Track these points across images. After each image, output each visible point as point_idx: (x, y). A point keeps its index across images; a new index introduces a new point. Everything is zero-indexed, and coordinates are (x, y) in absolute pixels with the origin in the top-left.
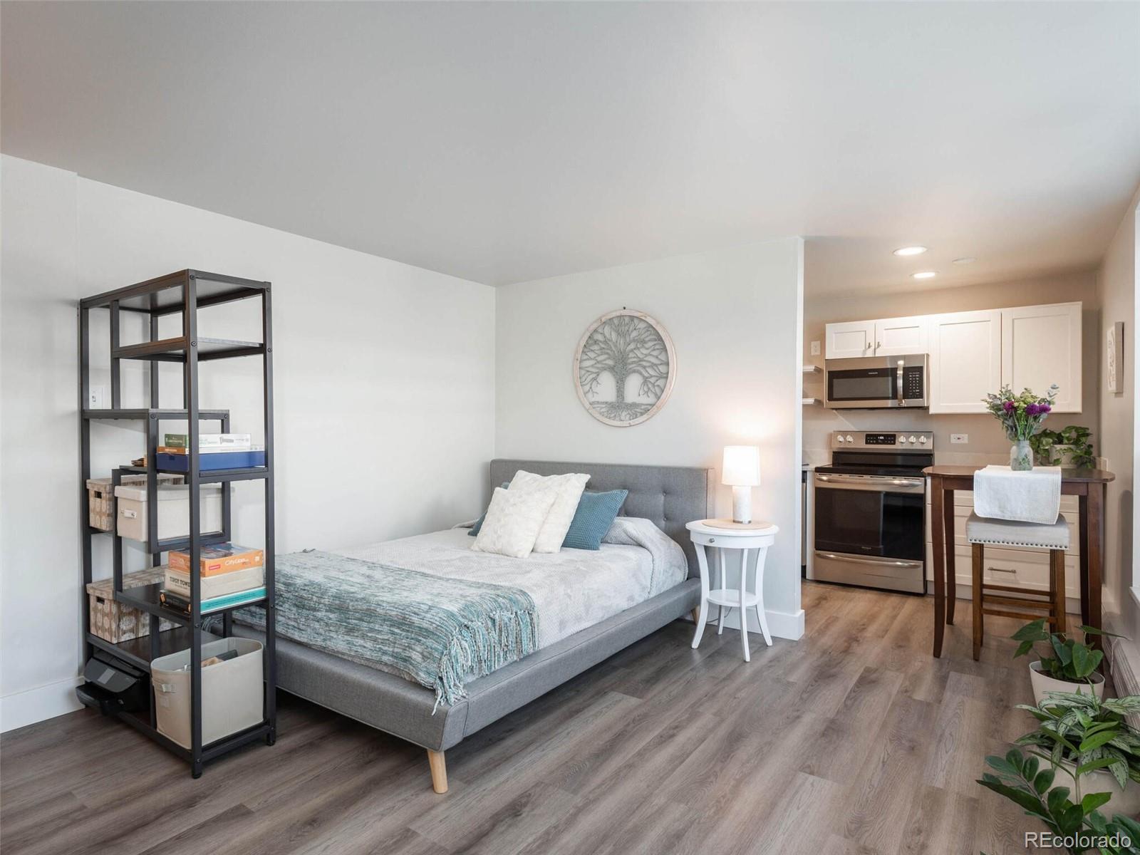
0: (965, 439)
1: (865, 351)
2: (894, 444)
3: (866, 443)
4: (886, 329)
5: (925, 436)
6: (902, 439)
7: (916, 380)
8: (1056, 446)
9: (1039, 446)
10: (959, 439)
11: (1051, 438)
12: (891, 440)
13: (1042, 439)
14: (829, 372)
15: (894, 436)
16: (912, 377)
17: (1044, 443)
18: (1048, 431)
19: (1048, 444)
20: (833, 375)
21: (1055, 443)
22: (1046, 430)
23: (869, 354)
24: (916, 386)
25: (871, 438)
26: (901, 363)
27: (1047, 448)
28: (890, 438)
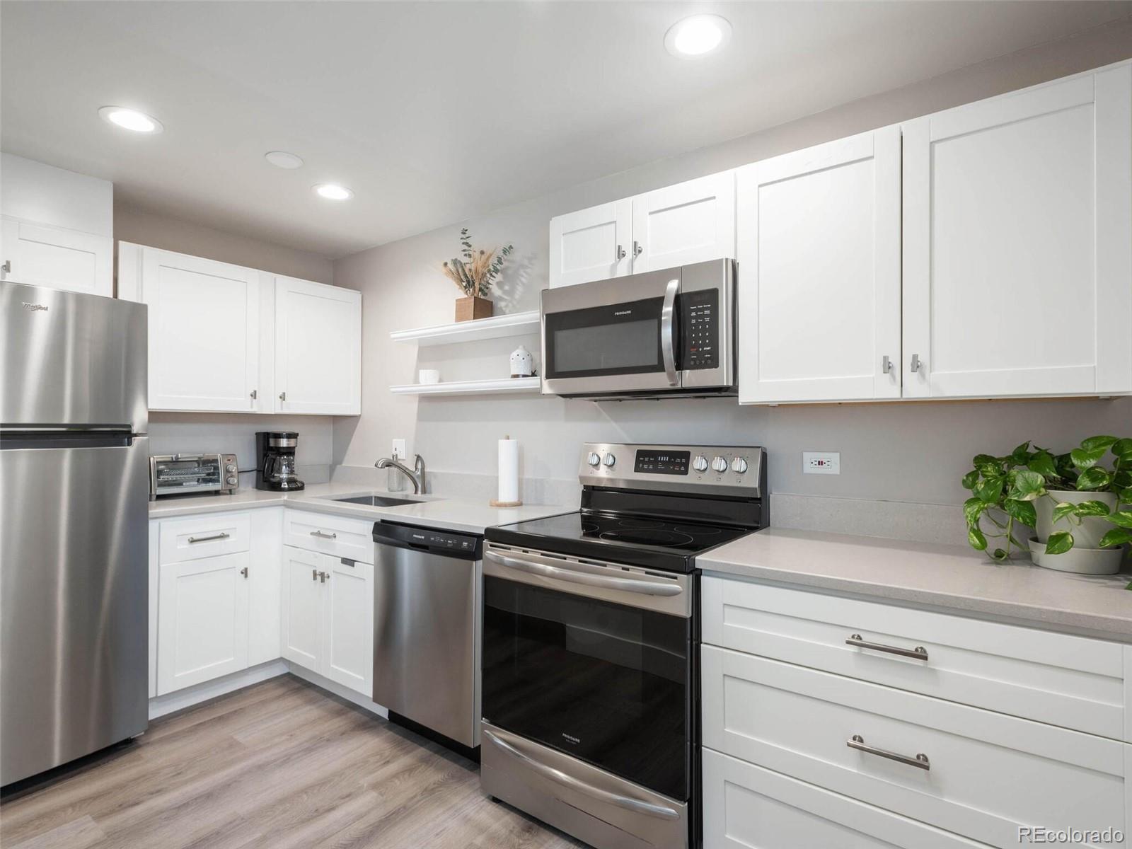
0: (834, 464)
1: (614, 267)
2: (685, 473)
3: (637, 469)
4: (651, 213)
5: (742, 458)
6: (697, 463)
7: (704, 323)
8: (1054, 493)
9: (1005, 491)
10: (820, 463)
11: (1038, 470)
12: (681, 464)
13: (1014, 472)
14: (547, 315)
15: (686, 455)
16: (696, 317)
17: (1019, 484)
18: (1031, 450)
19: (1030, 488)
20: (556, 322)
21: (1051, 484)
22: (1027, 445)
23: (622, 271)
24: (704, 338)
25: (647, 458)
26: (673, 286)
27: (1027, 498)
28: (678, 460)
